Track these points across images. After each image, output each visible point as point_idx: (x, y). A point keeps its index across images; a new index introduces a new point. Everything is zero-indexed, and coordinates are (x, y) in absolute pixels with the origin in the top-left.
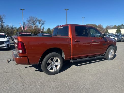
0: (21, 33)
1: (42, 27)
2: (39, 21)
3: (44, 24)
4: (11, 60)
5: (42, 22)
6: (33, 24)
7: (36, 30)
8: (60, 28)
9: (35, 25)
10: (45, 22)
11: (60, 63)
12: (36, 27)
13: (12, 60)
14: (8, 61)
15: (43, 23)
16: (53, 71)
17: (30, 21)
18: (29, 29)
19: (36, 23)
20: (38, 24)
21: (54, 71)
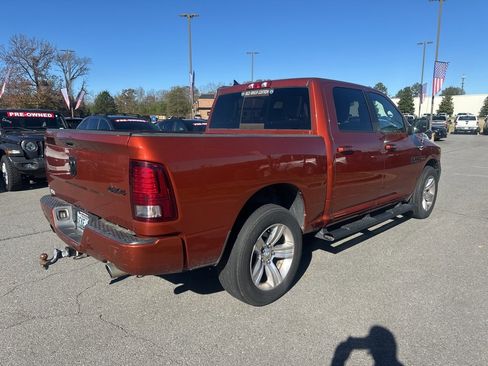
0: (11, 114)
1: (76, 87)
2: (61, 59)
3: (82, 71)
4: (60, 255)
5: (77, 63)
6: (31, 72)
7: (49, 99)
8: (253, 93)
9: (41, 75)
10: (88, 66)
11: (293, 250)
12: (45, 84)
13: (65, 254)
14: (45, 259)
15: (77, 68)
16: (269, 284)
17: (15, 59)
18: (13, 96)
19: (46, 66)
20: (55, 71)
21: (273, 285)
